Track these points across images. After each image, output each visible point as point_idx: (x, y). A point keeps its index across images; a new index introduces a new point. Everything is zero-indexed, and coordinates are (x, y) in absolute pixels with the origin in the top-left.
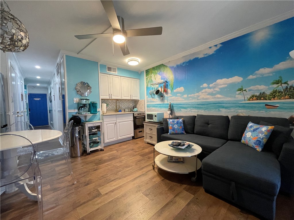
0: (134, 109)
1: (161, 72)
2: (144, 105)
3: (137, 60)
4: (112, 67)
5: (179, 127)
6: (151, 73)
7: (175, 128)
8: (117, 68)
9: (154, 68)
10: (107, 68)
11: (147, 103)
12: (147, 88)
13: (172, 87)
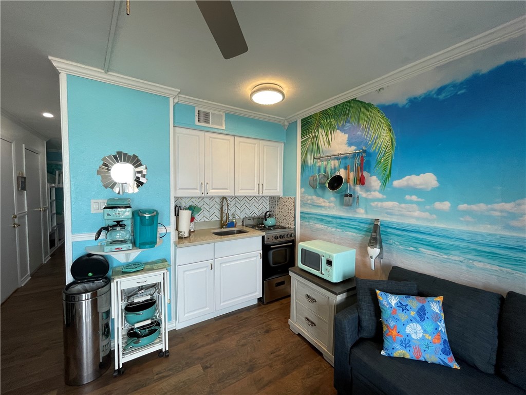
0: (266, 220)
1: (349, 122)
2: (292, 212)
3: (280, 89)
4: (211, 111)
5: (427, 336)
6: (318, 127)
7: (414, 336)
8: (224, 114)
9: (325, 114)
10: (197, 113)
11: (301, 206)
12: (303, 166)
13: (385, 170)
